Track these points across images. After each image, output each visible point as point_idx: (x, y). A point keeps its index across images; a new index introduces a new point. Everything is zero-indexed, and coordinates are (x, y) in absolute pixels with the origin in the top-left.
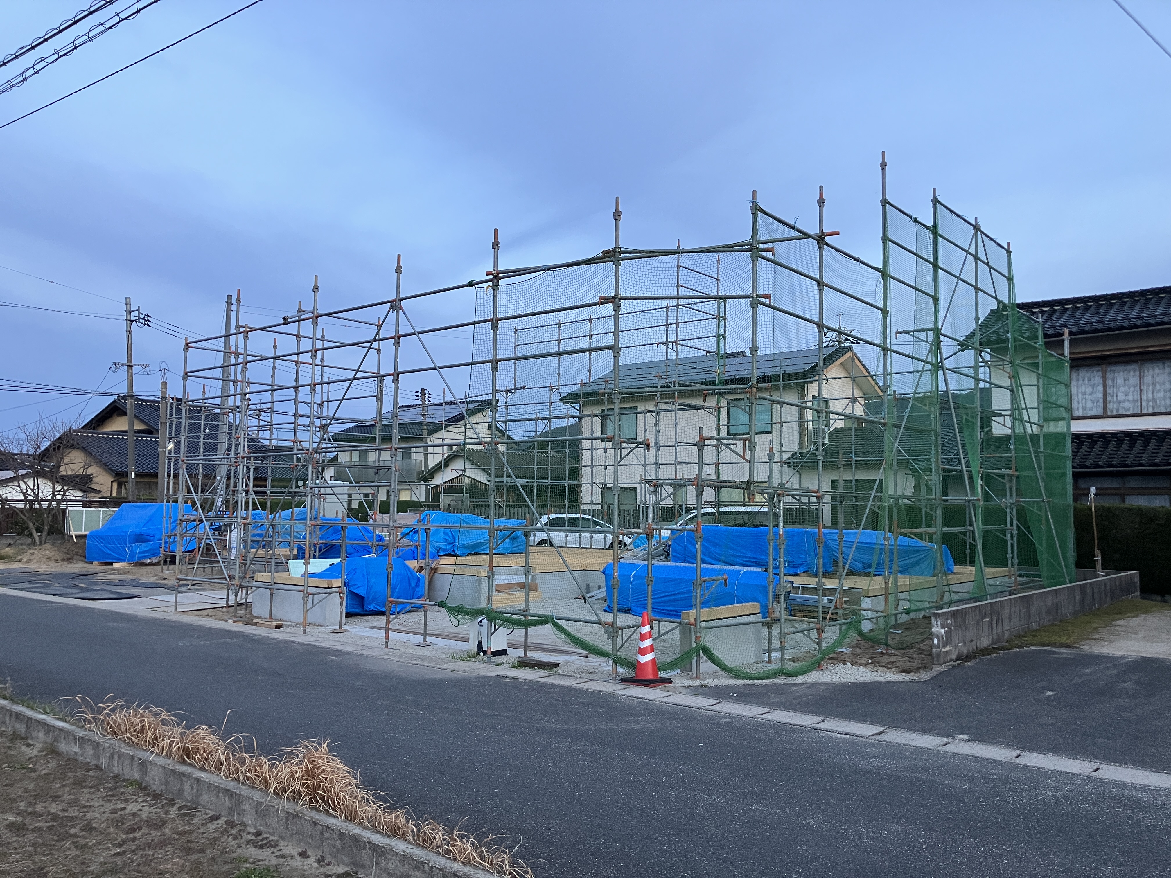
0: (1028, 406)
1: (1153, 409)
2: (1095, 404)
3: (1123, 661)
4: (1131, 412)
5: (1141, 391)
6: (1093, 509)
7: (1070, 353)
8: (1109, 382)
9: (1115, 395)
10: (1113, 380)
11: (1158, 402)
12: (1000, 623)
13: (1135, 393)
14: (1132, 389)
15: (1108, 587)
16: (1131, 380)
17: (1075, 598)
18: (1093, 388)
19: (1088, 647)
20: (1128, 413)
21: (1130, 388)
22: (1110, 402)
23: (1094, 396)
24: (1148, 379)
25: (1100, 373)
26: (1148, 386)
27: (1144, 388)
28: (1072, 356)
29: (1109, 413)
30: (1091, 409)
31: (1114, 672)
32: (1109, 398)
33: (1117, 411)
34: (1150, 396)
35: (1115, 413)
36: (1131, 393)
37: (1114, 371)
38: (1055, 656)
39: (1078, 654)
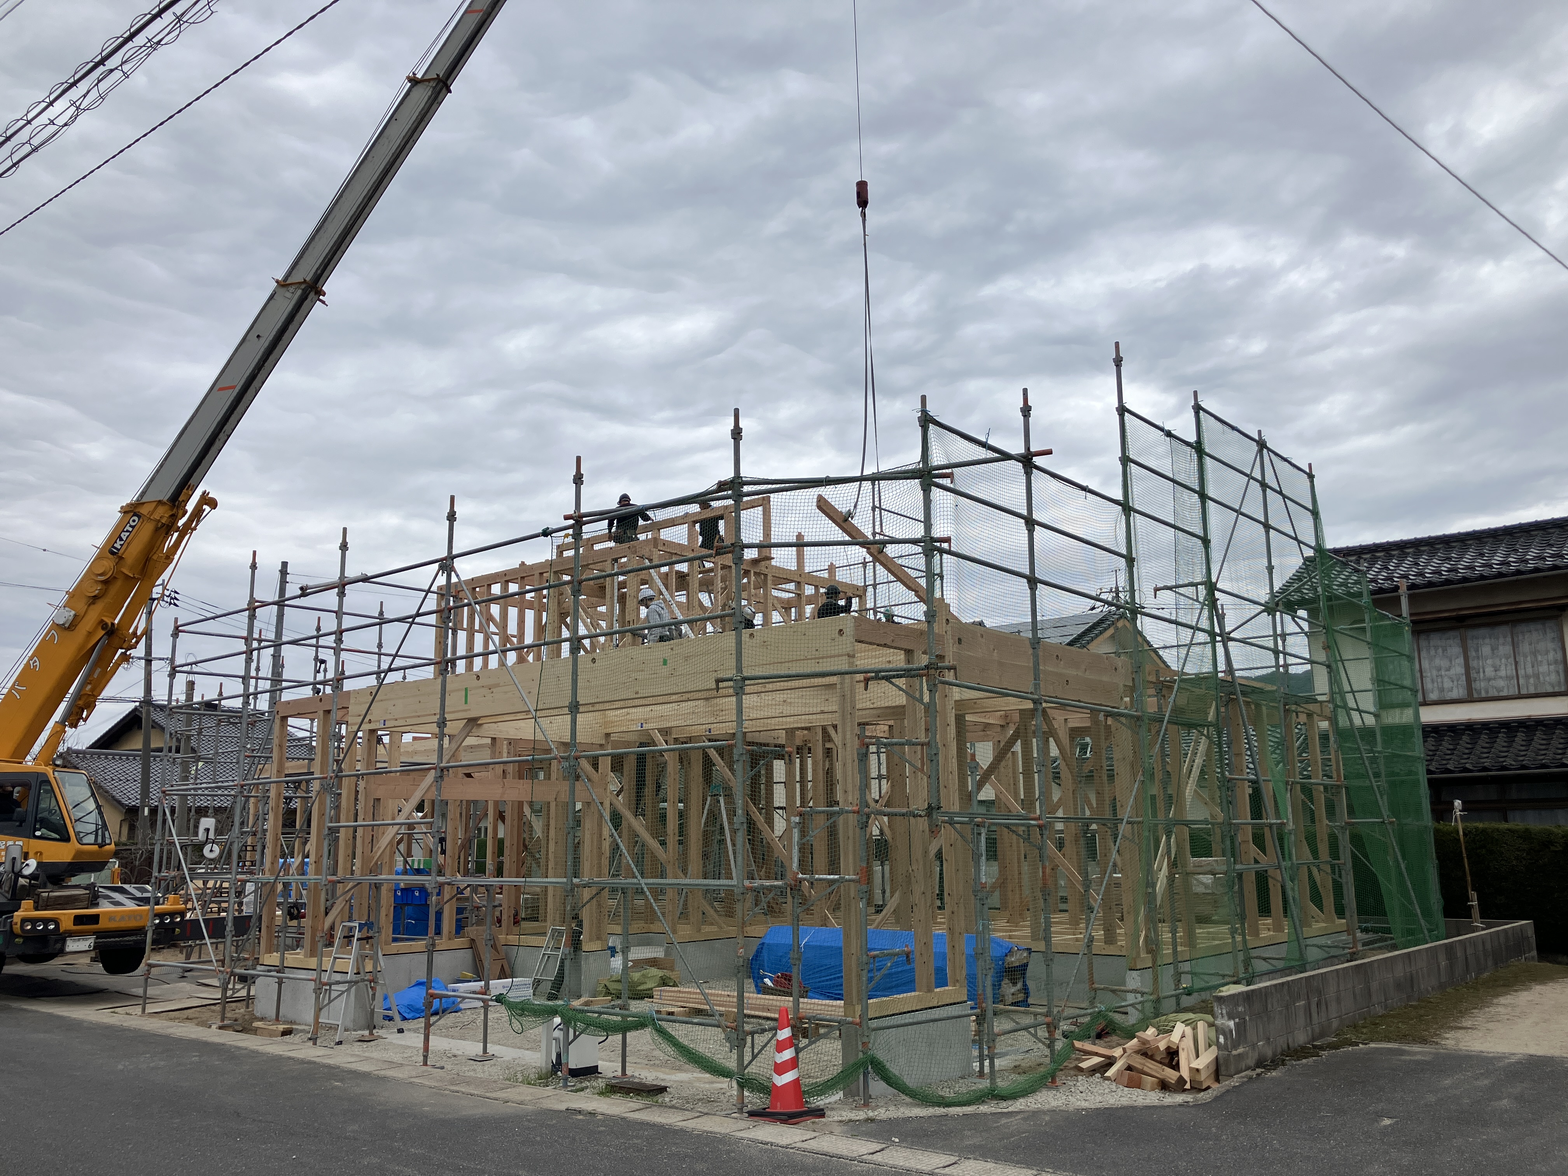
0: (1355, 689)
1: (1536, 688)
2: (1455, 683)
3: (1501, 1064)
4: (1504, 693)
5: (1516, 663)
6: (1461, 833)
7: (1411, 615)
8: (1472, 654)
9: (1481, 670)
10: (1477, 651)
11: (1541, 678)
12: (1324, 1007)
13: (1509, 668)
14: (1503, 660)
15: (1488, 946)
16: (1501, 648)
17: (1439, 966)
18: (1451, 661)
19: (1453, 1042)
20: (1502, 694)
21: (1501, 660)
22: (1475, 681)
23: (1452, 672)
24: (1525, 647)
25: (1458, 641)
26: (1525, 657)
27: (1521, 659)
28: (1414, 618)
29: (1475, 695)
30: (1451, 690)
31: (1486, 1082)
32: (1473, 675)
33: (1487, 692)
34: (1530, 671)
35: (1483, 695)
36: (1503, 667)
37: (1477, 638)
38: (1403, 1057)
39: (1437, 1054)
